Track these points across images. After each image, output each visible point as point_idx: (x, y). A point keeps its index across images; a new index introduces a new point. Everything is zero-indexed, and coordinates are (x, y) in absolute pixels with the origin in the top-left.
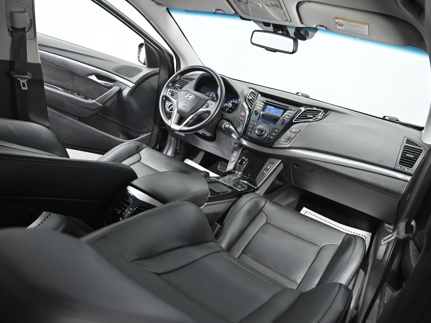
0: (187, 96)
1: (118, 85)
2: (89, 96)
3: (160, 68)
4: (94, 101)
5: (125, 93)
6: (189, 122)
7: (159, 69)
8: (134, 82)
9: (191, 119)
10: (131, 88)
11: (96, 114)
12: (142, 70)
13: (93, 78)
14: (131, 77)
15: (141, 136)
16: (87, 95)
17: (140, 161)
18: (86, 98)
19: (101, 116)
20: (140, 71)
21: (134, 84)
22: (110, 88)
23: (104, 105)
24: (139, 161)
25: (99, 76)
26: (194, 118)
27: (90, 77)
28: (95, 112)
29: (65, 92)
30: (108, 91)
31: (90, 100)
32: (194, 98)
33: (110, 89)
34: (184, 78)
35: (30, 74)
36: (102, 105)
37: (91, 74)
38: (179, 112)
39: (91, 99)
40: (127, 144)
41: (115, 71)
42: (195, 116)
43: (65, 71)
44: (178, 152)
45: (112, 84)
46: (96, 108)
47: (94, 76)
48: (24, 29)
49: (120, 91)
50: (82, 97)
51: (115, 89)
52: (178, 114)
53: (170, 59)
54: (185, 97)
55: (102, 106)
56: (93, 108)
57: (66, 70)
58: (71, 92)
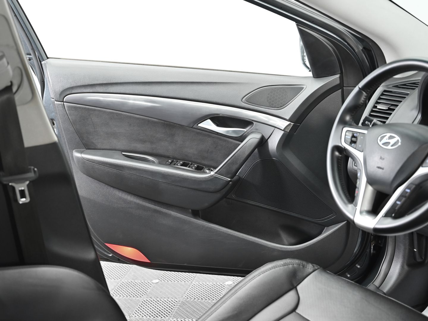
0: (385, 140)
1: (257, 130)
2: (206, 162)
3: (341, 73)
4: (212, 173)
5: (273, 143)
6: (395, 204)
7: (338, 76)
8: (288, 118)
9: (399, 199)
10: (283, 132)
11: (225, 196)
12: (303, 88)
13: (209, 125)
14: (281, 106)
15: (325, 232)
16: (204, 162)
17: (297, 311)
18: (199, 169)
19: (235, 200)
20: (297, 89)
21: (289, 120)
22: (241, 138)
23: (235, 178)
24: (294, 310)
25: (219, 120)
26: (407, 195)
27: (202, 125)
28: (218, 196)
29: (160, 164)
30: (239, 145)
31: (207, 171)
32: (400, 144)
33: (242, 142)
34: (397, 86)
35: (34, 169)
36: (229, 179)
37: (203, 119)
38: (371, 181)
39: (209, 170)
40: (266, 271)
41: (249, 101)
42: (408, 187)
43: (155, 122)
44: (419, 260)
45: (245, 130)
46: (219, 187)
47: (209, 121)
48: (8, 89)
49: (263, 142)
50: (192, 168)
51: (253, 139)
52: (370, 188)
53: (361, 48)
54: (380, 143)
55: (230, 181)
56: (212, 187)
57: (158, 120)
58: (171, 163)
